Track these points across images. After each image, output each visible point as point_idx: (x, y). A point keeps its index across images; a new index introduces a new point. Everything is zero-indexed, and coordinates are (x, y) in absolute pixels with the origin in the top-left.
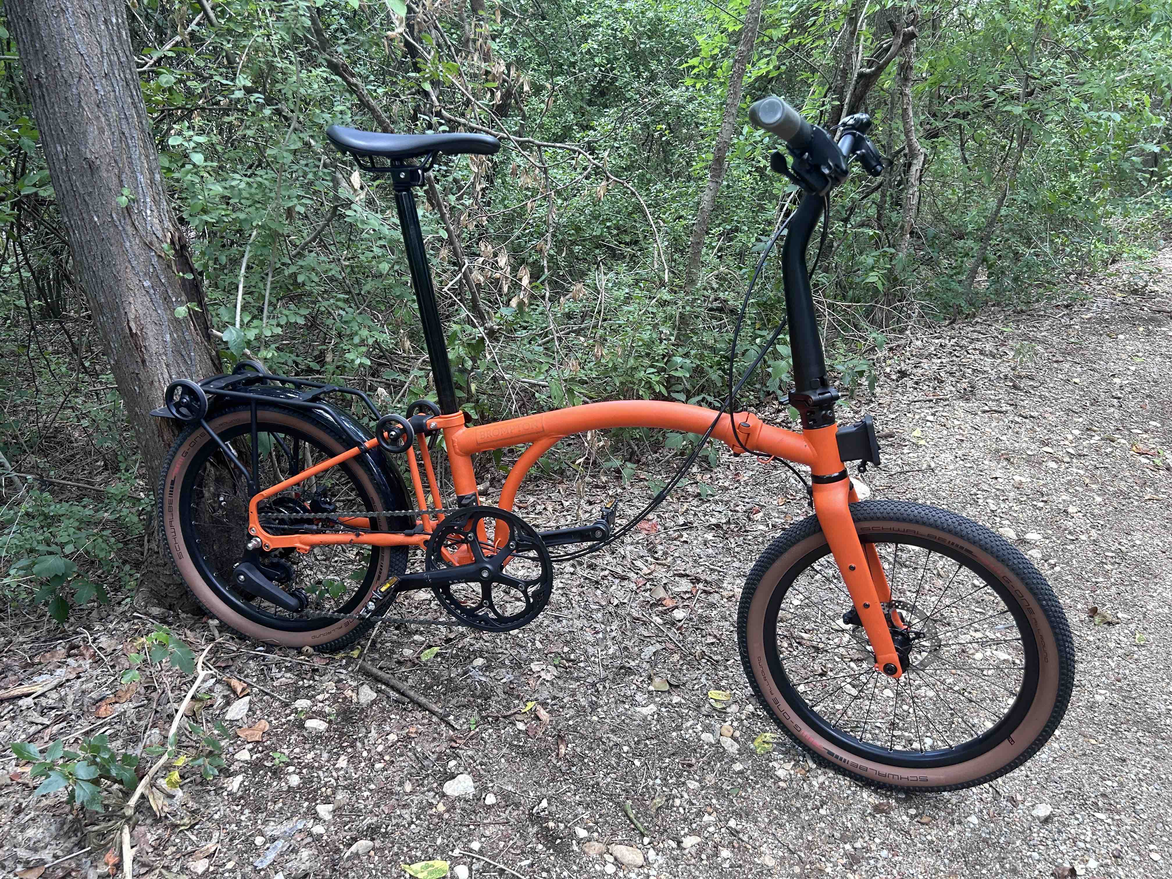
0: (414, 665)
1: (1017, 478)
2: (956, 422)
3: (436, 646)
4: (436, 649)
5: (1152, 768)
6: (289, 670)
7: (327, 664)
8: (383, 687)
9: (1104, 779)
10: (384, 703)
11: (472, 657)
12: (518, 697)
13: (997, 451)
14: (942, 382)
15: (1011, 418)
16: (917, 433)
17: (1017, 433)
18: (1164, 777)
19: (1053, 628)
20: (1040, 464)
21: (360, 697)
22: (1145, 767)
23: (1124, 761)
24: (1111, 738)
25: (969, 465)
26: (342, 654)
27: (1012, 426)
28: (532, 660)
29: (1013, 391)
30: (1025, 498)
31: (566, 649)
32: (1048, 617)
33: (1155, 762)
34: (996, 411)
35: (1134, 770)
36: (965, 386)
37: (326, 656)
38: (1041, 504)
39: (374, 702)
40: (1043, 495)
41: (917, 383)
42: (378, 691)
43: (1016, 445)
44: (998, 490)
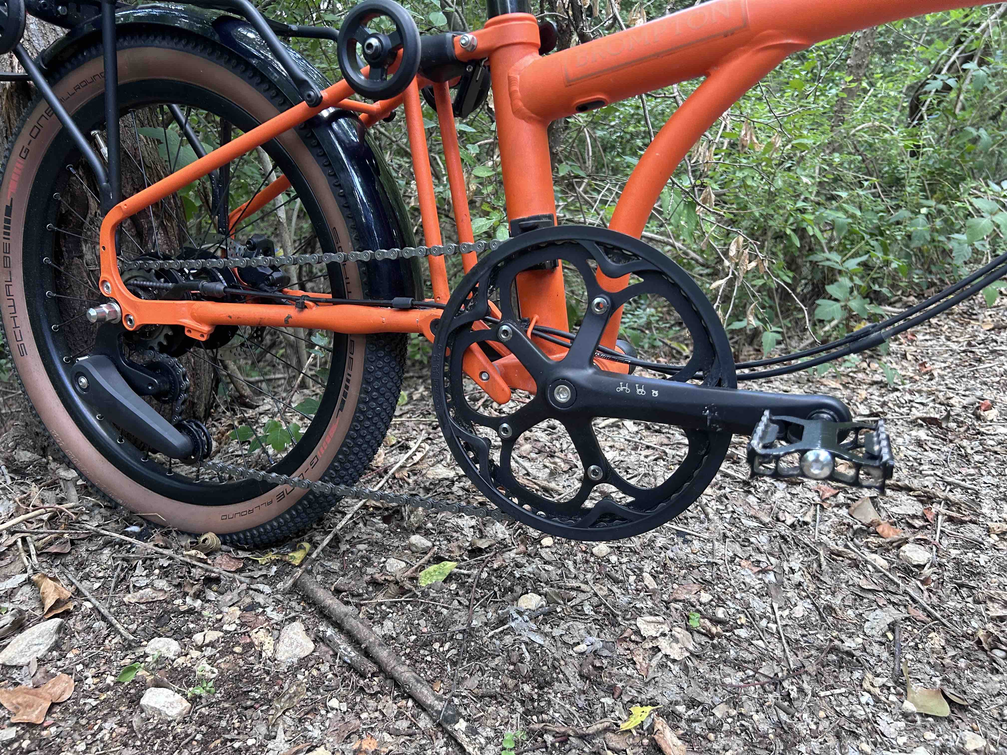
0: (403, 591)
3: (451, 559)
4: (449, 566)
6: (165, 573)
7: (240, 571)
8: (330, 632)
10: (324, 668)
11: (518, 589)
12: (611, 691)
21: (281, 647)
26: (272, 556)
28: (639, 612)
31: (705, 597)
37: (242, 554)
39: (304, 663)
42: (319, 639)
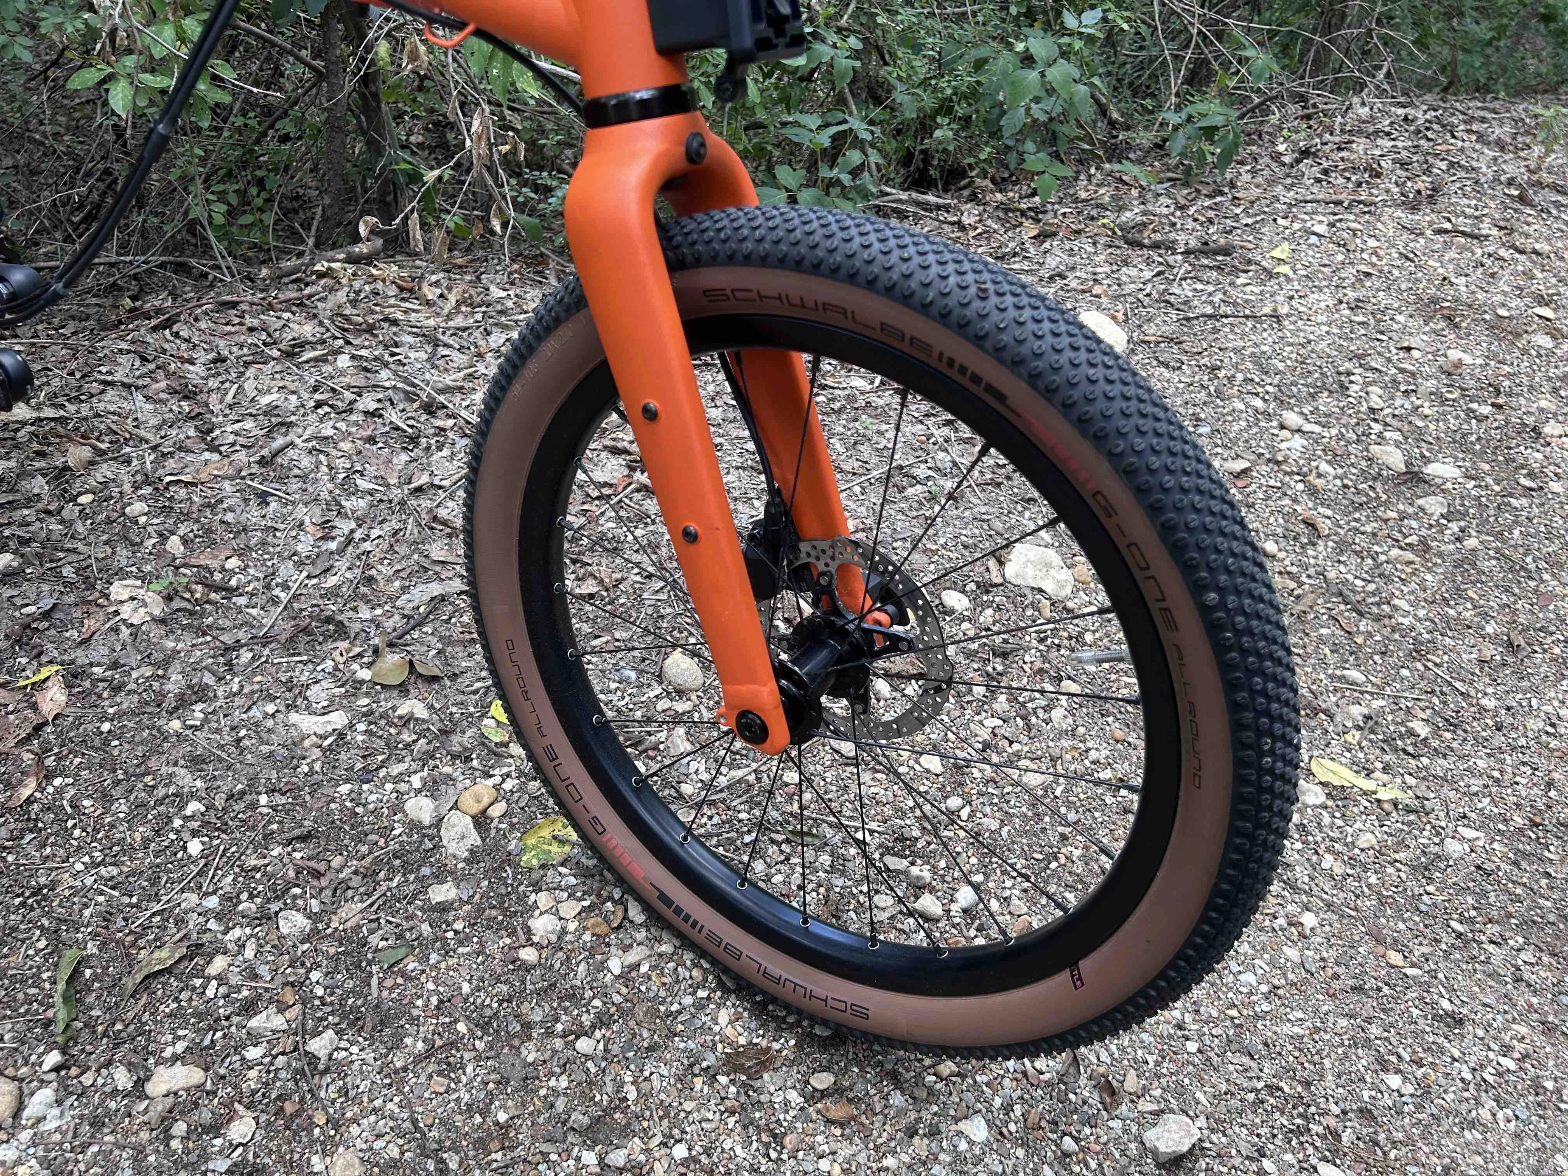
1: (1455, 354)
2: (1372, 243)
5: (1525, 1057)
9: (1384, 1066)
13: (1434, 301)
14: (1378, 175)
15: (1491, 249)
16: (1283, 251)
17: (1493, 275)
18: (1549, 1085)
19: (1231, 687)
20: (1518, 336)
22: (1507, 1050)
23: (1460, 1022)
24: (1447, 954)
25: (1360, 318)
27: (1488, 262)
29: (1517, 205)
30: (1456, 395)
32: (1219, 648)
33: (1540, 1039)
34: (1464, 234)
35: (1477, 1053)
36: (1420, 185)
38: (1486, 410)
40: (1498, 392)
41: (1326, 172)
43: (1480, 295)
44: (1402, 371)
